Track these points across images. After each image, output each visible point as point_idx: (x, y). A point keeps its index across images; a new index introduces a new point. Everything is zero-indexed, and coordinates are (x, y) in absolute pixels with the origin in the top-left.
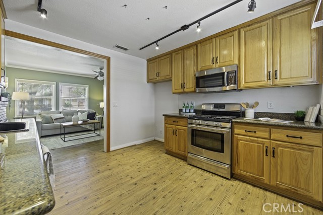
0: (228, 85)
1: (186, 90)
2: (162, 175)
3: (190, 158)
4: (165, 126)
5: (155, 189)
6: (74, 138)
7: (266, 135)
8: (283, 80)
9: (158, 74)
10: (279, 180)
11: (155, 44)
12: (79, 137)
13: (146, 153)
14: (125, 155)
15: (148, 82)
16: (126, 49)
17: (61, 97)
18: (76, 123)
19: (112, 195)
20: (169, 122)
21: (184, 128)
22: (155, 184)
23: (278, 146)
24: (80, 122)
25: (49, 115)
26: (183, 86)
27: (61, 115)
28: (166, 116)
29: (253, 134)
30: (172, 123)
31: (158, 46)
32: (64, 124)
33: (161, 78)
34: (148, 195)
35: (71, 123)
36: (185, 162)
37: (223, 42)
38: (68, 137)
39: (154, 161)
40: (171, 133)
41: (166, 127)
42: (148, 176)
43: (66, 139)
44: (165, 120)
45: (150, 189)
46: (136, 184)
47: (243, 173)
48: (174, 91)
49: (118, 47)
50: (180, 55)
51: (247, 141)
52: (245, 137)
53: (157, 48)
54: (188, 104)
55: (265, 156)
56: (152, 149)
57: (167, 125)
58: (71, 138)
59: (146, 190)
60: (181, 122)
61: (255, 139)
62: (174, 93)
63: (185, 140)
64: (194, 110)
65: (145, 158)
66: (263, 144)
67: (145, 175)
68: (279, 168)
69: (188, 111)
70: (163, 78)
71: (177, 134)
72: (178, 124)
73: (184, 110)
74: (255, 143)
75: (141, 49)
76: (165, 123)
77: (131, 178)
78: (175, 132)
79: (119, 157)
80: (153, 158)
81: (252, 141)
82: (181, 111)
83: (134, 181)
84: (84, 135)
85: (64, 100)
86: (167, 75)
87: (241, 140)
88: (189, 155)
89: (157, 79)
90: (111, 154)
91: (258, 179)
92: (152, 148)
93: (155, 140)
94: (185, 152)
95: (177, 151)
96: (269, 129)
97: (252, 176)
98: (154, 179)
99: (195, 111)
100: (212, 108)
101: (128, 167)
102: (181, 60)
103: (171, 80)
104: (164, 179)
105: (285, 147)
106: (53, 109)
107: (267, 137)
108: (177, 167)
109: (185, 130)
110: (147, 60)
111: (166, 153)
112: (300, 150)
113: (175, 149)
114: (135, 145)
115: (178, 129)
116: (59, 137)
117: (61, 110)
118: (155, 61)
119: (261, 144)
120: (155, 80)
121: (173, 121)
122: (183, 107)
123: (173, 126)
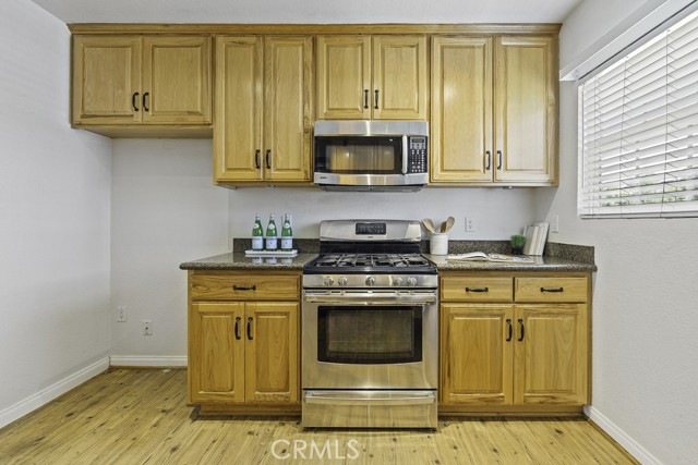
0: (408, 173)
1: (274, 174)
3: (314, 406)
7: (506, 293)
8: (510, 173)
9: (141, 101)
10: (528, 388)
15: (74, 125)
23: (528, 313)
26: (263, 159)
28: (196, 270)
29: (482, 296)
30: (228, 293)
33: (158, 120)
37: (391, 55)
44: (192, 286)
47: (462, 397)
48: (222, 173)
50: (250, 52)
51: (469, 315)
52: (465, 305)
54: (272, 222)
55: (504, 341)
57: (203, 306)
60: (271, 286)
61: (487, 306)
62: (221, 183)
63: (287, 349)
64: (294, 240)
66: (502, 316)
68: (528, 361)
69: (272, 244)
70: (168, 120)
71: (254, 334)
72: (259, 293)
73: (258, 243)
74: (485, 315)
76: (193, 300)
78: (244, 329)
81: (481, 313)
82: (242, 245)
86: (190, 113)
87: (457, 315)
88: (309, 398)
89: (138, 120)
91: (493, 400)
93: (112, 369)
95: (250, 398)
96: (510, 279)
97: (480, 399)
99: (297, 244)
100: (349, 234)
103: (209, 136)
105: (538, 315)
107: (510, 297)
109: (286, 314)
112: (558, 314)
113: (241, 392)
115: (258, 314)
118: (122, 40)
119: (498, 315)
120: (126, 121)
121: (235, 288)
122: (256, 233)
123: (236, 304)
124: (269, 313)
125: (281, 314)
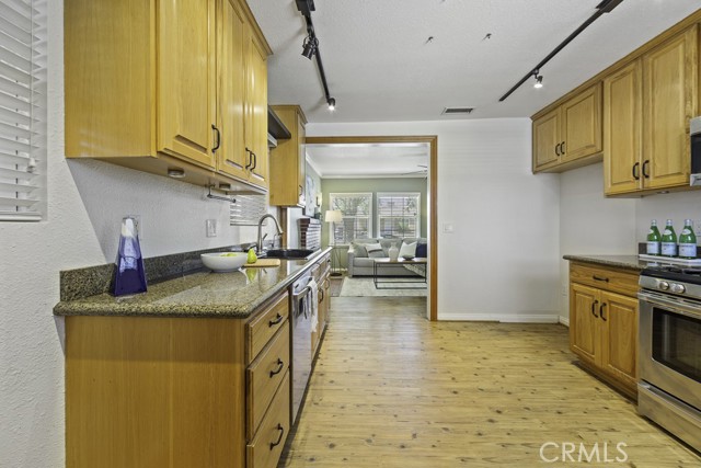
1: (652, 183)
2: (528, 405)
4: (571, 287)
5: (491, 421)
6: (392, 285)
9: (560, 149)
11: (533, 76)
12: (399, 285)
13: (515, 346)
14: (463, 334)
15: (535, 172)
16: (470, 110)
17: (380, 217)
18: (393, 260)
19: (406, 389)
20: (582, 278)
21: (629, 302)
22: (499, 412)
24: (401, 260)
25: (363, 245)
26: (642, 170)
27: (378, 246)
28: (575, 262)
30: (590, 280)
31: (540, 79)
32: (378, 260)
33: (571, 158)
34: (470, 423)
35: (387, 260)
36: (631, 406)
38: (382, 283)
39: (525, 369)
40: (588, 309)
41: (574, 292)
42: (489, 391)
43: (379, 285)
44: (571, 271)
45: (481, 415)
46: (455, 393)
48: (610, 189)
49: (449, 111)
50: (630, 78)
53: (538, 86)
54: (670, 228)
56: (539, 342)
57: (575, 285)
58: (387, 285)
59: (470, 412)
60: (619, 282)
62: (611, 196)
63: (633, 340)
64: (699, 249)
65: (506, 355)
67: (485, 385)
69: (669, 251)
70: (576, 156)
71: (606, 316)
72: (610, 285)
73: (653, 249)
75: (502, 99)
76: (572, 281)
77: (453, 379)
78: (599, 310)
79: (448, 335)
80: (527, 361)
82: (643, 248)
83: (454, 386)
84: (408, 283)
85: (382, 220)
86: (588, 147)
88: (643, 388)
89: (560, 161)
90: (439, 325)
92: (538, 340)
93: (559, 324)
94: (634, 376)
95: (606, 367)
98: (501, 401)
101: (458, 358)
102: (636, 93)
103: (600, 160)
104: (527, 414)
106: (370, 235)
108: (591, 407)
109: (632, 309)
110: (532, 118)
111: (575, 363)
113: (599, 359)
114: (498, 322)
115: (611, 302)
116: (372, 281)
117: (379, 237)
118: (554, 113)
120: (553, 164)
121: (595, 278)
122: (650, 238)
123: (595, 290)
124: (618, 304)
125: (629, 307)
